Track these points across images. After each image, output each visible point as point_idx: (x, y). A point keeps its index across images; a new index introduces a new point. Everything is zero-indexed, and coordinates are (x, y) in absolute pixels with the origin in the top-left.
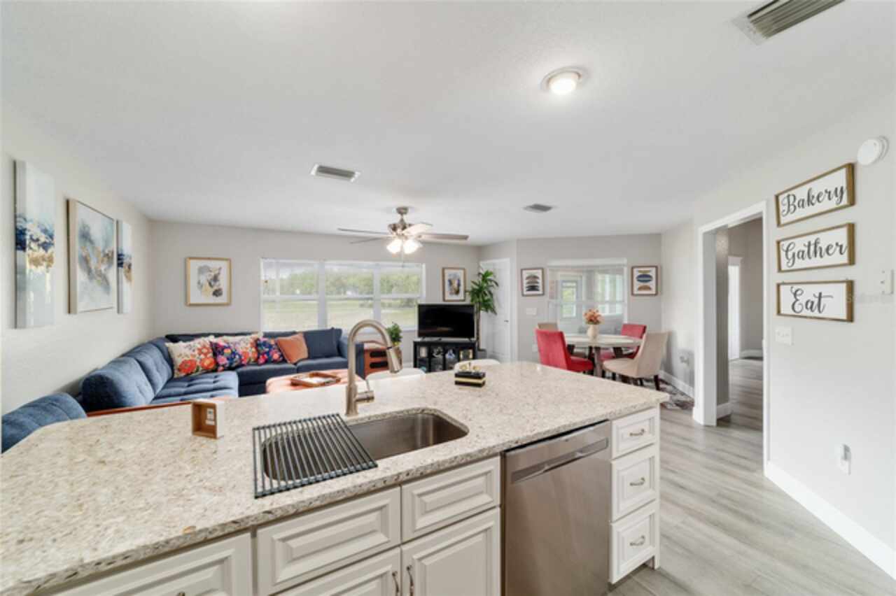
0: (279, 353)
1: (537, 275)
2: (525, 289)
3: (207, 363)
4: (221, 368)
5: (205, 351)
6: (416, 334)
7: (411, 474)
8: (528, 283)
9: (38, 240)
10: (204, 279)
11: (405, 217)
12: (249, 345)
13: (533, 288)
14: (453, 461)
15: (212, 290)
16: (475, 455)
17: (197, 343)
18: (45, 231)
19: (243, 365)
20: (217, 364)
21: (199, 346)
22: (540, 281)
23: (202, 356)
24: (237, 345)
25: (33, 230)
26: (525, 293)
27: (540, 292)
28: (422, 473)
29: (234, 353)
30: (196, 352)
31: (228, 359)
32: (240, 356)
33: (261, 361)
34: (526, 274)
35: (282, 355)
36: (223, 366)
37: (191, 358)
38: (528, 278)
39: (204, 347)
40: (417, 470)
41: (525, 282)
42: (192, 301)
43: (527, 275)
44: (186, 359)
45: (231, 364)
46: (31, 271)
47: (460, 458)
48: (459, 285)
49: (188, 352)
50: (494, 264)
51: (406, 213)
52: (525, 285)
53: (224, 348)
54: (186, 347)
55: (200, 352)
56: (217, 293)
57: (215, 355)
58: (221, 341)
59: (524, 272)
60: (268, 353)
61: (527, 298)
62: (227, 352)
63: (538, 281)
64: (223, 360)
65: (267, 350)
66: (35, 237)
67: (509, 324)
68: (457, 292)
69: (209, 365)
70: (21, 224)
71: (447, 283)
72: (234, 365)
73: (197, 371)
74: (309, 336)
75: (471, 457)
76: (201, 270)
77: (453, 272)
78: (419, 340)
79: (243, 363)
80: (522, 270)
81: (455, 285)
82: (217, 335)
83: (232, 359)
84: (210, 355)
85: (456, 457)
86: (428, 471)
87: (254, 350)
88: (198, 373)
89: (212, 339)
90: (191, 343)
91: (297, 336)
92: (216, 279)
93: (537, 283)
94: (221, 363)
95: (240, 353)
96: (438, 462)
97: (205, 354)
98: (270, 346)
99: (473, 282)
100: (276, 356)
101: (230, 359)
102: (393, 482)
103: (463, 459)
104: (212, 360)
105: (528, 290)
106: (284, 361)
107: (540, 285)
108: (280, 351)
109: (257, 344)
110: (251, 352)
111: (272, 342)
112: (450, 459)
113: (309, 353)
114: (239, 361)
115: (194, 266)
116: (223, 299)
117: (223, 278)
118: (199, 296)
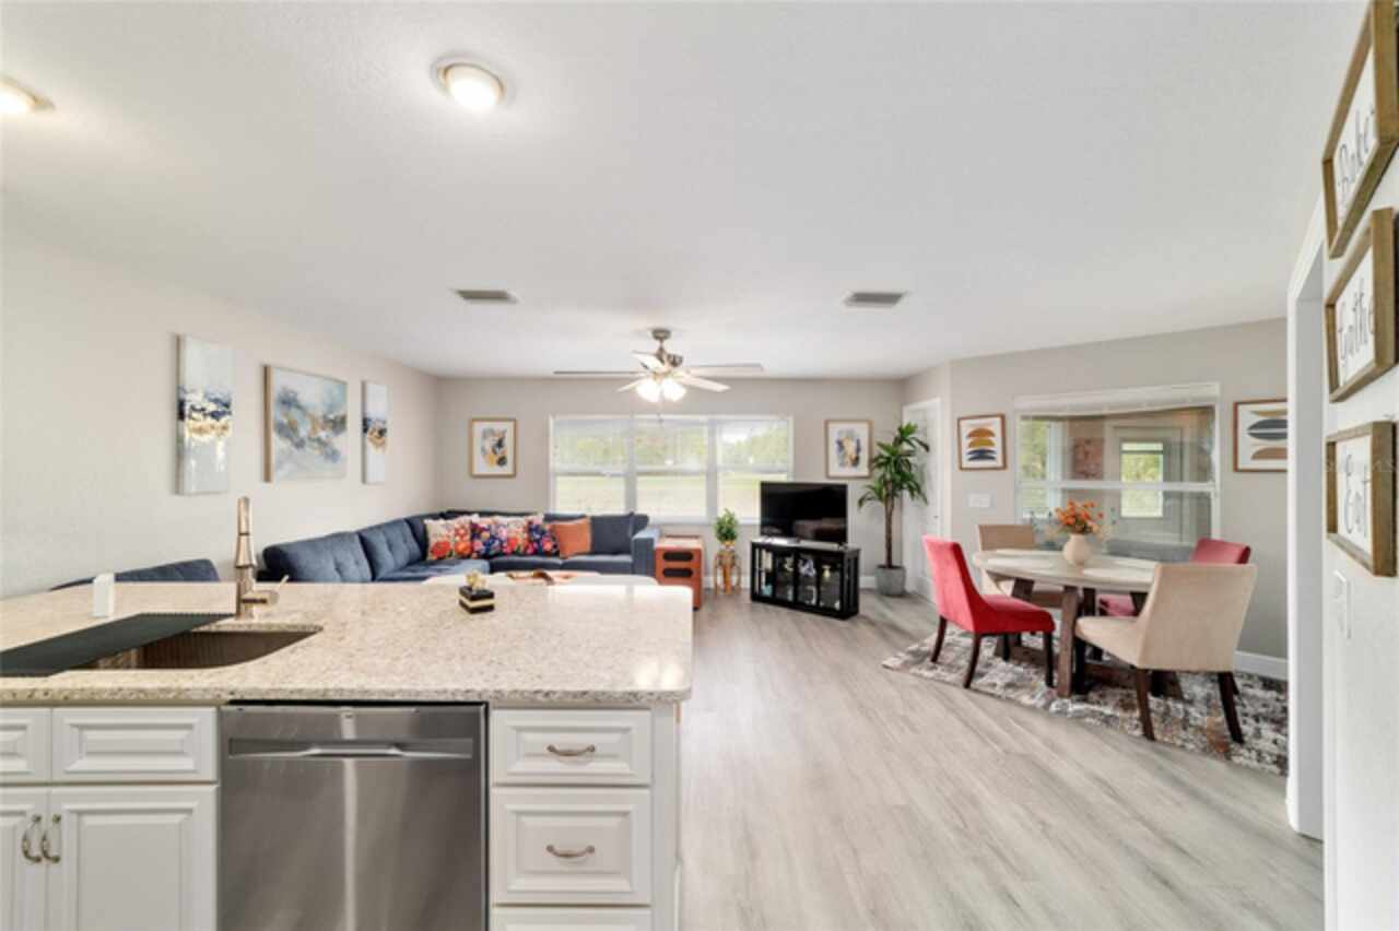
0: (553, 543)
1: (991, 428)
2: (965, 457)
3: (462, 546)
4: (475, 555)
5: (462, 532)
6: (758, 530)
7: (50, 693)
8: (971, 445)
9: (203, 409)
10: (489, 444)
11: (666, 344)
12: (521, 530)
13: (981, 455)
14: (115, 694)
15: (496, 458)
16: (153, 694)
17: (455, 523)
18: (216, 401)
19: (505, 554)
20: (472, 550)
21: (457, 526)
22: (997, 440)
23: (458, 538)
24: (501, 528)
25: (194, 399)
26: (966, 464)
27: (999, 463)
28: (66, 698)
29: (493, 538)
30: (452, 533)
31: (484, 544)
32: (501, 542)
33: (530, 551)
34: (967, 426)
35: (555, 546)
36: (478, 552)
37: (446, 539)
38: (971, 435)
39: (463, 527)
40: (61, 691)
41: (966, 442)
42: (477, 471)
43: (971, 430)
44: (440, 539)
45: (488, 550)
46: (191, 438)
47: (128, 692)
48: (858, 450)
49: (444, 532)
50: (924, 411)
51: (666, 338)
52: (966, 449)
53: (483, 529)
54: (443, 525)
55: (457, 533)
56: (502, 461)
57: (472, 538)
58: (484, 522)
59: (964, 424)
60: (538, 541)
61: (968, 473)
62: (486, 535)
63: (991, 438)
64: (479, 546)
65: (538, 536)
66: (198, 407)
67: (938, 521)
68: (856, 461)
69: (465, 549)
70: (182, 396)
71: (833, 447)
72: (492, 552)
73: (450, 556)
74: (598, 524)
75: (146, 695)
76: (485, 435)
77: (845, 426)
78: (760, 540)
79: (505, 550)
80: (959, 420)
81: (850, 447)
82: (482, 514)
83: (490, 545)
84: (468, 537)
85: (120, 689)
86: (77, 697)
87: (525, 535)
88: (452, 558)
89: (475, 518)
90: (449, 522)
91: (580, 522)
92: (500, 444)
93: (991, 444)
94: (477, 548)
95: (503, 538)
96: (91, 688)
97: (462, 536)
98: (543, 533)
99: (881, 445)
100: (548, 546)
101: (487, 544)
102: (24, 697)
103: (132, 694)
104: (468, 543)
105: (971, 459)
106: (557, 554)
107: (997, 447)
108: (554, 539)
109: (531, 529)
110: (521, 537)
111: (547, 527)
112: (111, 690)
113: (593, 545)
114: (499, 549)
115: (479, 428)
116: (507, 469)
117: (508, 442)
118: (483, 466)
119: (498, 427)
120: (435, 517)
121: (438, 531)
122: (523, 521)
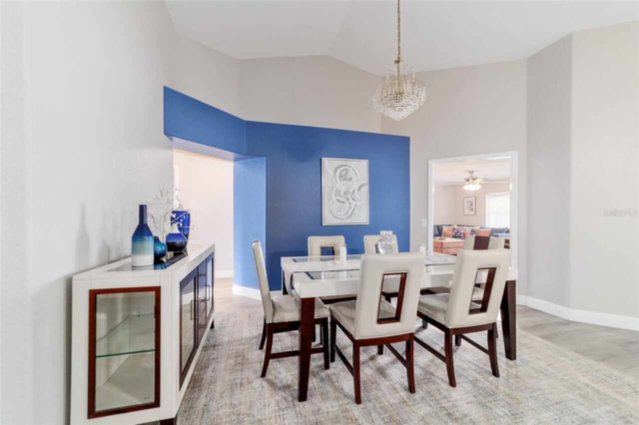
10: (469, 205)
17: (450, 227)
24: (463, 229)
29: (458, 232)
30: (449, 230)
37: (446, 231)
39: (452, 228)
42: (465, 213)
56: (472, 210)
76: (468, 202)
79: (462, 236)
84: (452, 231)
89: (455, 227)
91: (488, 229)
92: (472, 205)
95: (462, 232)
98: (474, 232)
110: (469, 231)
115: (466, 200)
116: (473, 213)
117: (474, 204)
118: (467, 212)
119: (470, 199)
120: (446, 226)
121: (445, 229)
122: (471, 228)
